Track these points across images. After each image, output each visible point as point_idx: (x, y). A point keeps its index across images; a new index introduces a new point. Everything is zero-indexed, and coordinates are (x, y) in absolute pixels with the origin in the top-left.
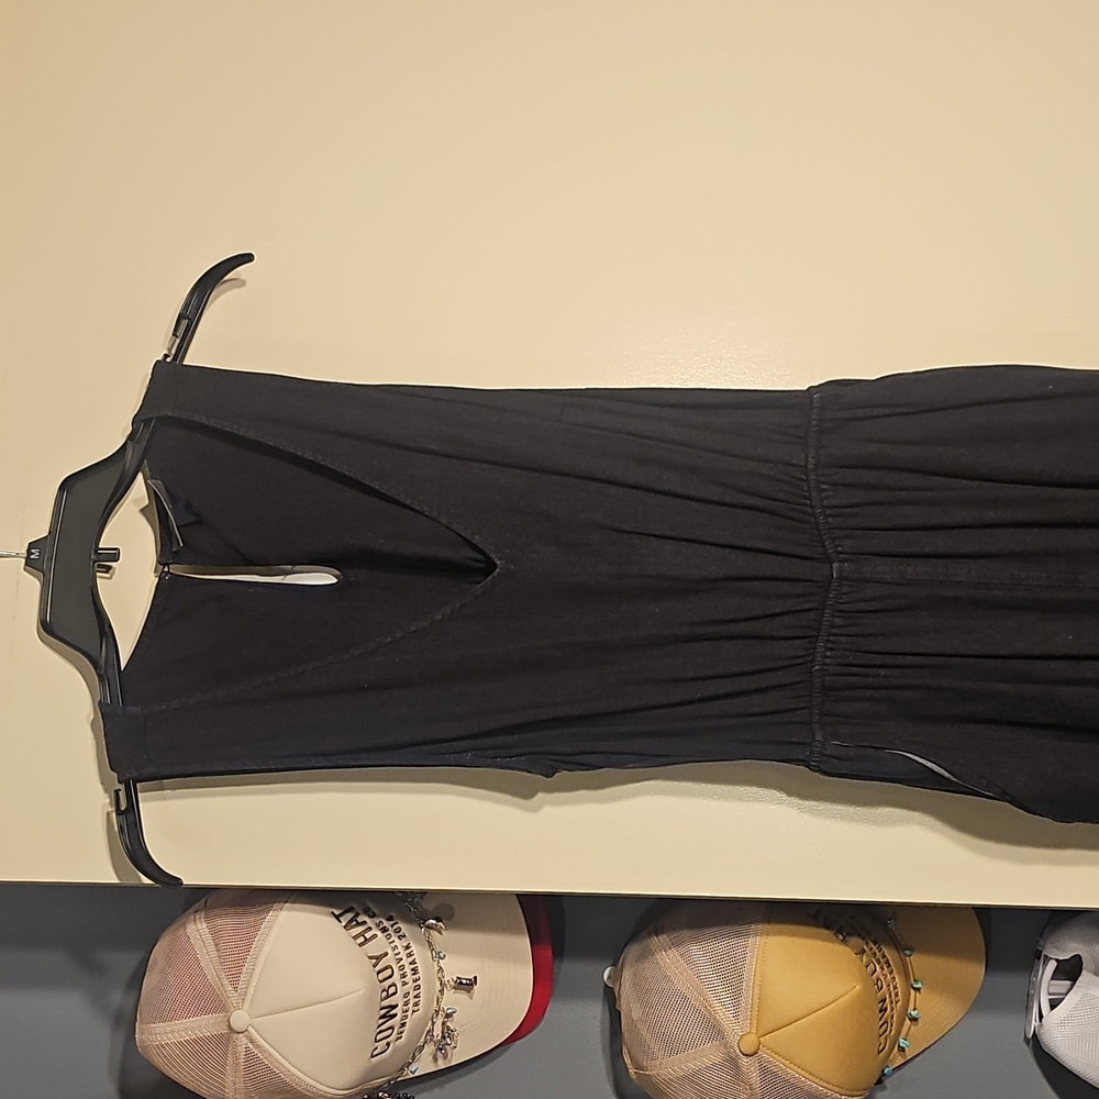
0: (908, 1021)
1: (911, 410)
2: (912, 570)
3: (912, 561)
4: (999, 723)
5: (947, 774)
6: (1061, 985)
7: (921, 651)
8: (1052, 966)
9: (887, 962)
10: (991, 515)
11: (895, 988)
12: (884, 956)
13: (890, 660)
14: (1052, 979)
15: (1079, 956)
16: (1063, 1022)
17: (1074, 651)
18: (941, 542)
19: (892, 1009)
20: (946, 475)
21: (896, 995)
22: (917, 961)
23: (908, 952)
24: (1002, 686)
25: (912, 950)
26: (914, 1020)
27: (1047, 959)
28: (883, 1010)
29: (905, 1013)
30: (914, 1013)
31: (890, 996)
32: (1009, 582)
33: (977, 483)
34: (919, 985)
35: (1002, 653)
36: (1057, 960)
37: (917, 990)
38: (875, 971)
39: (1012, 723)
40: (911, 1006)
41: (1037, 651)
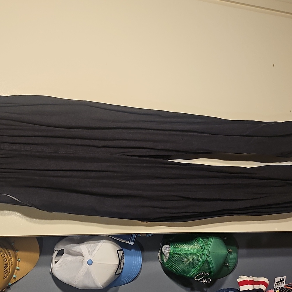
0: (16, 270)
1: (17, 105)
2: (14, 147)
3: (15, 144)
4: (35, 187)
5: (18, 200)
6: (58, 258)
7: (15, 168)
8: (56, 252)
9: (10, 255)
10: (37, 134)
11: (11, 261)
12: (9, 252)
13: (6, 170)
14: (56, 256)
15: (63, 249)
16: (57, 267)
17: (55, 169)
18: (23, 140)
19: (10, 267)
20: (26, 123)
21: (12, 263)
22: (20, 254)
23: (17, 251)
24: (35, 177)
25: (18, 250)
26: (18, 269)
27: (55, 251)
28: (6, 267)
29: (15, 268)
30: (18, 268)
31: (9, 263)
32: (41, 151)
33: (34, 125)
34: (19, 260)
35: (37, 169)
36: (57, 251)
37: (19, 261)
38: (5, 256)
39: (38, 187)
40: (17, 266)
41: (46, 169)
